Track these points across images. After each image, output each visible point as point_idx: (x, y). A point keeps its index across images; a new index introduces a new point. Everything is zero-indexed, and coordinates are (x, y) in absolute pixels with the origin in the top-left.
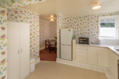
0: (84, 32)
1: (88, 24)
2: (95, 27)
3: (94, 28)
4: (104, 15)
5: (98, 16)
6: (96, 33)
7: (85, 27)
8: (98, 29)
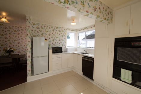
0: (55, 43)
1: (59, 35)
2: (64, 38)
4: (69, 30)
5: (66, 30)
6: (64, 43)
7: (56, 38)
8: (66, 40)
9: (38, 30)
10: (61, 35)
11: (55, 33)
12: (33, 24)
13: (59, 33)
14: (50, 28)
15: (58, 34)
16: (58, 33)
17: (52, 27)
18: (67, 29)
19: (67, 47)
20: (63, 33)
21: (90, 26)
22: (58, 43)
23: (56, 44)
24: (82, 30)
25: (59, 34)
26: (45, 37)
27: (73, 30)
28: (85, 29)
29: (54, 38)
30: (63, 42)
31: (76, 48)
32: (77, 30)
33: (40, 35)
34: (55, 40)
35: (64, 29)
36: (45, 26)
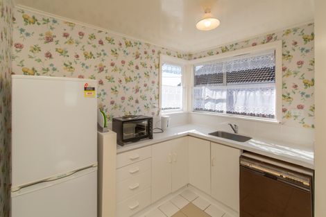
1: (137, 72)
2: (153, 82)
3: (150, 85)
4: (169, 54)
5: (159, 53)
6: (153, 98)
7: (124, 81)
8: (158, 88)
9: (51, 47)
10: (142, 70)
11: (123, 62)
12: (26, 20)
13: (137, 62)
14: (101, 43)
15: (133, 68)
16: (131, 64)
17: (111, 41)
18: (162, 51)
19: (163, 114)
20: (149, 63)
21: (247, 41)
22: (131, 98)
23: (124, 104)
24: (210, 54)
25: (137, 68)
26: (81, 77)
27: (179, 57)
28: (223, 51)
29: (117, 84)
30: (149, 94)
31: (188, 114)
32: (190, 55)
33: (61, 67)
34: (120, 90)
35: (153, 51)
36: (81, 34)
